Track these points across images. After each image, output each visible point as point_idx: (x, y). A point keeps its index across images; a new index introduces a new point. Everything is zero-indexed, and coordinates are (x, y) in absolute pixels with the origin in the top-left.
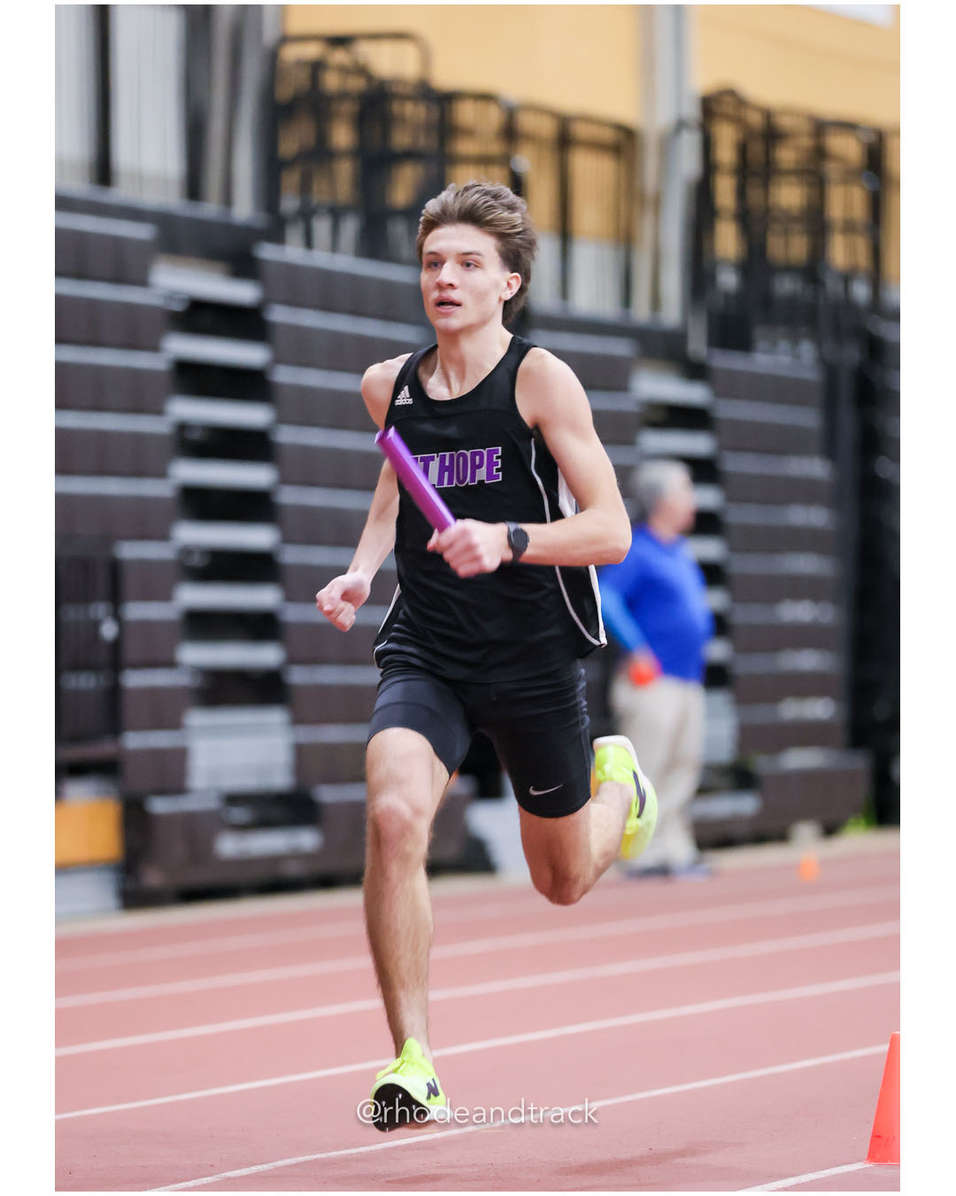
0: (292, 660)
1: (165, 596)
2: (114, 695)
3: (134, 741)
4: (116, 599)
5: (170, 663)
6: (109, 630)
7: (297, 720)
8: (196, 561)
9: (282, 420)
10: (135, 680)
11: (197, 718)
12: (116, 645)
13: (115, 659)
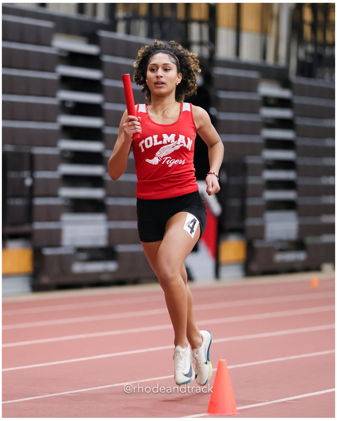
0: (108, 195)
1: (55, 169)
2: (30, 207)
3: (38, 226)
4: (32, 169)
5: (56, 196)
6: (28, 182)
7: (110, 219)
8: (68, 155)
9: (107, 100)
10: (39, 202)
11: (67, 218)
12: (32, 188)
13: (31, 193)
